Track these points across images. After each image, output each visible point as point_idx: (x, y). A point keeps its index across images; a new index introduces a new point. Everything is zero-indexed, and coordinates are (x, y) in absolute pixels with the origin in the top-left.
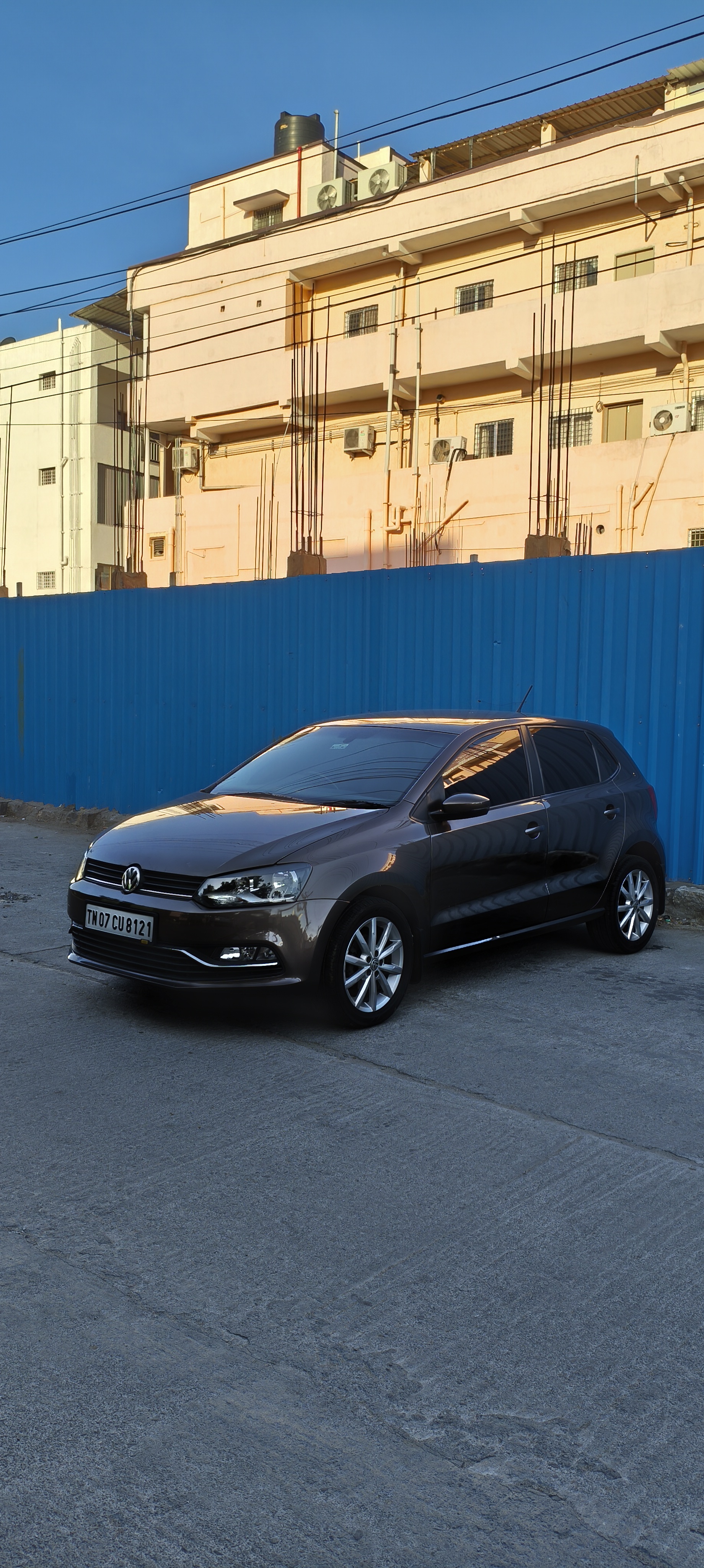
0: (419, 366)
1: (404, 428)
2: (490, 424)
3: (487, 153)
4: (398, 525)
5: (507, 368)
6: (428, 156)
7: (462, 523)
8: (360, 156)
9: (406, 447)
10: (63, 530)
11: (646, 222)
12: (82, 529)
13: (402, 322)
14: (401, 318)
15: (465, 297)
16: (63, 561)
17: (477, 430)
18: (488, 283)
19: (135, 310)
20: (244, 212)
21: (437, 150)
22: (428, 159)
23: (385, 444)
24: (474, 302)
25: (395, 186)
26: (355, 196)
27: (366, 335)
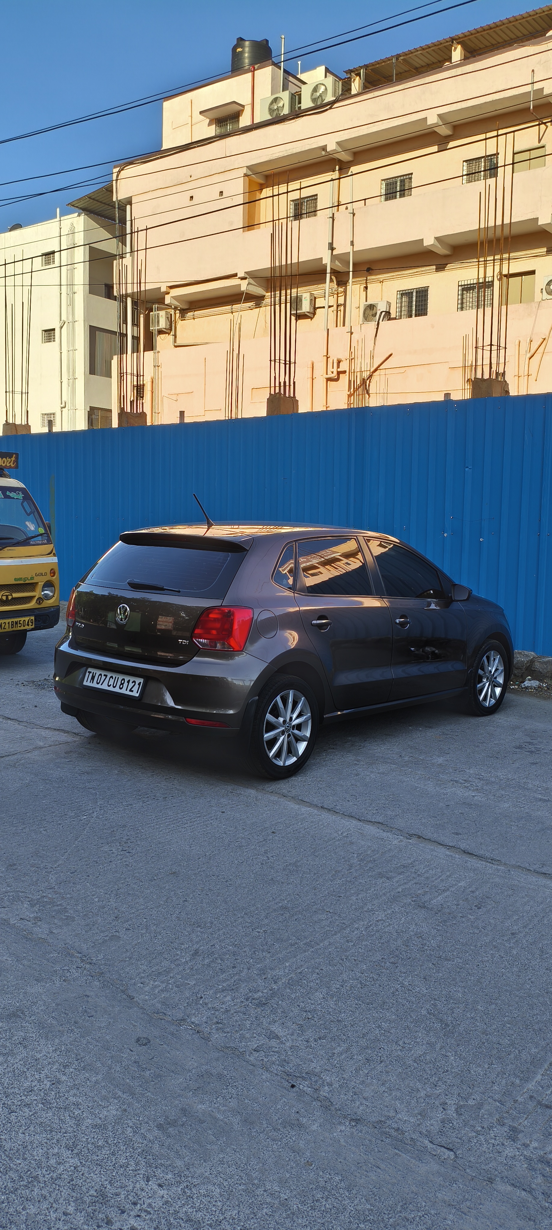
0: (352, 243)
1: (339, 295)
2: (409, 291)
3: (407, 69)
4: (335, 373)
5: (425, 245)
6: (359, 72)
7: (387, 371)
8: (301, 74)
9: (340, 310)
10: (61, 379)
11: (539, 125)
12: (77, 378)
13: (337, 207)
14: (336, 204)
15: (389, 188)
16: (62, 404)
17: (398, 296)
18: (407, 177)
19: (120, 201)
20: (208, 120)
21: (366, 67)
22: (359, 75)
23: (324, 307)
24: (396, 192)
25: (332, 97)
26: (299, 105)
27: (308, 219)
